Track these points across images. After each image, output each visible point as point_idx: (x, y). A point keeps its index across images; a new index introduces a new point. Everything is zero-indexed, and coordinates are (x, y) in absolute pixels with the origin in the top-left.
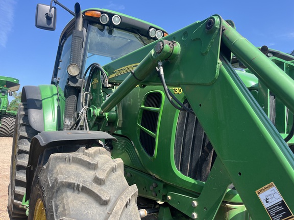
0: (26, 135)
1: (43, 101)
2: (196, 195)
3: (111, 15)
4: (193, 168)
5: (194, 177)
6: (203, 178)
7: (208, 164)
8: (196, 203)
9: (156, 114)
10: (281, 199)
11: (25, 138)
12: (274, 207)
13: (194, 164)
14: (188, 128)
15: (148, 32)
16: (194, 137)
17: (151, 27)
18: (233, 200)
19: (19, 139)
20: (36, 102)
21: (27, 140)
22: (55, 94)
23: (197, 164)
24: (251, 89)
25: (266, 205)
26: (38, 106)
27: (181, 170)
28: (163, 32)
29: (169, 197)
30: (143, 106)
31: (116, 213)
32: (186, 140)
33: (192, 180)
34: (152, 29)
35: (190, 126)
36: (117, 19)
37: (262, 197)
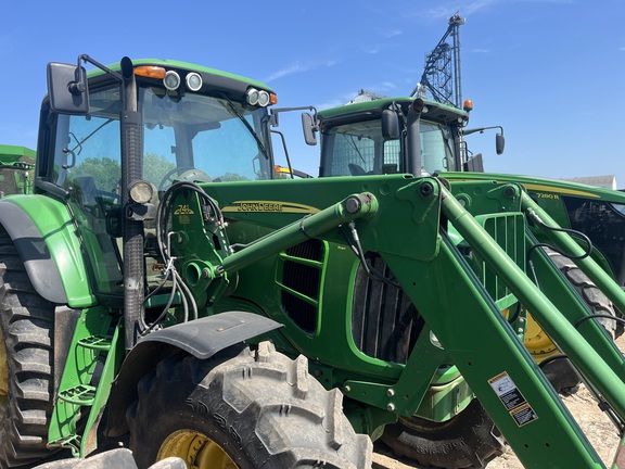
0: (25, 311)
1: (48, 240)
2: (392, 382)
3: (183, 73)
4: (383, 346)
5: (386, 359)
6: (399, 359)
7: (405, 342)
8: (392, 391)
9: (316, 271)
10: (515, 387)
11: (25, 318)
12: (508, 394)
13: (385, 341)
14: (373, 294)
15: (245, 96)
16: (383, 306)
17: (250, 87)
19: (12, 322)
20: (35, 244)
21: (28, 321)
22: (69, 223)
23: (389, 342)
24: (460, 247)
25: (499, 394)
26: (42, 252)
27: (364, 351)
28: (269, 92)
29: (348, 388)
30: (285, 255)
31: (339, 429)
32: (371, 311)
33: (382, 363)
34: (253, 91)
35: (375, 291)
36: (195, 80)
37: (495, 386)
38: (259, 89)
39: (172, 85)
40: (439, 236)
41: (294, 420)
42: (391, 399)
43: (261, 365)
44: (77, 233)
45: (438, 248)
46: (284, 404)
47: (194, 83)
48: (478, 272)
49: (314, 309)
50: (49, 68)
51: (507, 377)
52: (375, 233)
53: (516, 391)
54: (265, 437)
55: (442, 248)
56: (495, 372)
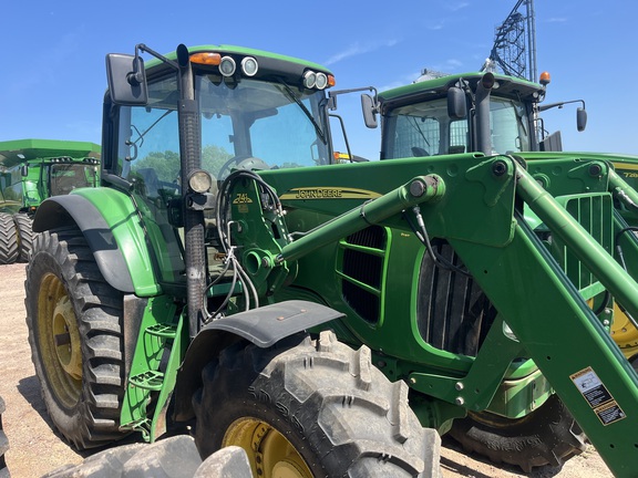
0: (96, 300)
1: (115, 231)
2: (461, 375)
3: (238, 57)
4: (451, 338)
5: (454, 351)
6: (469, 351)
7: (475, 333)
8: (461, 385)
9: (378, 260)
10: (601, 383)
11: (96, 306)
12: (592, 391)
13: (453, 332)
14: (439, 283)
15: (302, 79)
16: (451, 296)
17: (307, 69)
18: (513, 376)
19: (84, 310)
20: (103, 235)
21: (99, 309)
22: (133, 214)
23: (457, 334)
24: (537, 231)
25: (583, 390)
26: (109, 242)
27: (430, 342)
28: (327, 74)
29: (414, 380)
30: (345, 243)
31: (404, 423)
32: (437, 301)
33: (450, 355)
34: (310, 73)
35: (442, 281)
36: (250, 65)
37: (577, 382)
38: (316, 71)
39: (228, 71)
40: (514, 219)
41: (357, 412)
42: (460, 393)
43: (322, 355)
44: (142, 224)
45: (512, 233)
46: (347, 395)
47: (250, 68)
48: (559, 259)
49: (376, 299)
50: (108, 59)
51: (593, 372)
52: (442, 217)
53: (601, 388)
54: (328, 428)
55: (517, 232)
56: (579, 367)
